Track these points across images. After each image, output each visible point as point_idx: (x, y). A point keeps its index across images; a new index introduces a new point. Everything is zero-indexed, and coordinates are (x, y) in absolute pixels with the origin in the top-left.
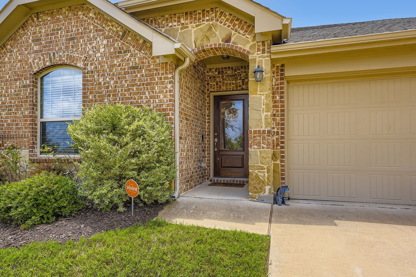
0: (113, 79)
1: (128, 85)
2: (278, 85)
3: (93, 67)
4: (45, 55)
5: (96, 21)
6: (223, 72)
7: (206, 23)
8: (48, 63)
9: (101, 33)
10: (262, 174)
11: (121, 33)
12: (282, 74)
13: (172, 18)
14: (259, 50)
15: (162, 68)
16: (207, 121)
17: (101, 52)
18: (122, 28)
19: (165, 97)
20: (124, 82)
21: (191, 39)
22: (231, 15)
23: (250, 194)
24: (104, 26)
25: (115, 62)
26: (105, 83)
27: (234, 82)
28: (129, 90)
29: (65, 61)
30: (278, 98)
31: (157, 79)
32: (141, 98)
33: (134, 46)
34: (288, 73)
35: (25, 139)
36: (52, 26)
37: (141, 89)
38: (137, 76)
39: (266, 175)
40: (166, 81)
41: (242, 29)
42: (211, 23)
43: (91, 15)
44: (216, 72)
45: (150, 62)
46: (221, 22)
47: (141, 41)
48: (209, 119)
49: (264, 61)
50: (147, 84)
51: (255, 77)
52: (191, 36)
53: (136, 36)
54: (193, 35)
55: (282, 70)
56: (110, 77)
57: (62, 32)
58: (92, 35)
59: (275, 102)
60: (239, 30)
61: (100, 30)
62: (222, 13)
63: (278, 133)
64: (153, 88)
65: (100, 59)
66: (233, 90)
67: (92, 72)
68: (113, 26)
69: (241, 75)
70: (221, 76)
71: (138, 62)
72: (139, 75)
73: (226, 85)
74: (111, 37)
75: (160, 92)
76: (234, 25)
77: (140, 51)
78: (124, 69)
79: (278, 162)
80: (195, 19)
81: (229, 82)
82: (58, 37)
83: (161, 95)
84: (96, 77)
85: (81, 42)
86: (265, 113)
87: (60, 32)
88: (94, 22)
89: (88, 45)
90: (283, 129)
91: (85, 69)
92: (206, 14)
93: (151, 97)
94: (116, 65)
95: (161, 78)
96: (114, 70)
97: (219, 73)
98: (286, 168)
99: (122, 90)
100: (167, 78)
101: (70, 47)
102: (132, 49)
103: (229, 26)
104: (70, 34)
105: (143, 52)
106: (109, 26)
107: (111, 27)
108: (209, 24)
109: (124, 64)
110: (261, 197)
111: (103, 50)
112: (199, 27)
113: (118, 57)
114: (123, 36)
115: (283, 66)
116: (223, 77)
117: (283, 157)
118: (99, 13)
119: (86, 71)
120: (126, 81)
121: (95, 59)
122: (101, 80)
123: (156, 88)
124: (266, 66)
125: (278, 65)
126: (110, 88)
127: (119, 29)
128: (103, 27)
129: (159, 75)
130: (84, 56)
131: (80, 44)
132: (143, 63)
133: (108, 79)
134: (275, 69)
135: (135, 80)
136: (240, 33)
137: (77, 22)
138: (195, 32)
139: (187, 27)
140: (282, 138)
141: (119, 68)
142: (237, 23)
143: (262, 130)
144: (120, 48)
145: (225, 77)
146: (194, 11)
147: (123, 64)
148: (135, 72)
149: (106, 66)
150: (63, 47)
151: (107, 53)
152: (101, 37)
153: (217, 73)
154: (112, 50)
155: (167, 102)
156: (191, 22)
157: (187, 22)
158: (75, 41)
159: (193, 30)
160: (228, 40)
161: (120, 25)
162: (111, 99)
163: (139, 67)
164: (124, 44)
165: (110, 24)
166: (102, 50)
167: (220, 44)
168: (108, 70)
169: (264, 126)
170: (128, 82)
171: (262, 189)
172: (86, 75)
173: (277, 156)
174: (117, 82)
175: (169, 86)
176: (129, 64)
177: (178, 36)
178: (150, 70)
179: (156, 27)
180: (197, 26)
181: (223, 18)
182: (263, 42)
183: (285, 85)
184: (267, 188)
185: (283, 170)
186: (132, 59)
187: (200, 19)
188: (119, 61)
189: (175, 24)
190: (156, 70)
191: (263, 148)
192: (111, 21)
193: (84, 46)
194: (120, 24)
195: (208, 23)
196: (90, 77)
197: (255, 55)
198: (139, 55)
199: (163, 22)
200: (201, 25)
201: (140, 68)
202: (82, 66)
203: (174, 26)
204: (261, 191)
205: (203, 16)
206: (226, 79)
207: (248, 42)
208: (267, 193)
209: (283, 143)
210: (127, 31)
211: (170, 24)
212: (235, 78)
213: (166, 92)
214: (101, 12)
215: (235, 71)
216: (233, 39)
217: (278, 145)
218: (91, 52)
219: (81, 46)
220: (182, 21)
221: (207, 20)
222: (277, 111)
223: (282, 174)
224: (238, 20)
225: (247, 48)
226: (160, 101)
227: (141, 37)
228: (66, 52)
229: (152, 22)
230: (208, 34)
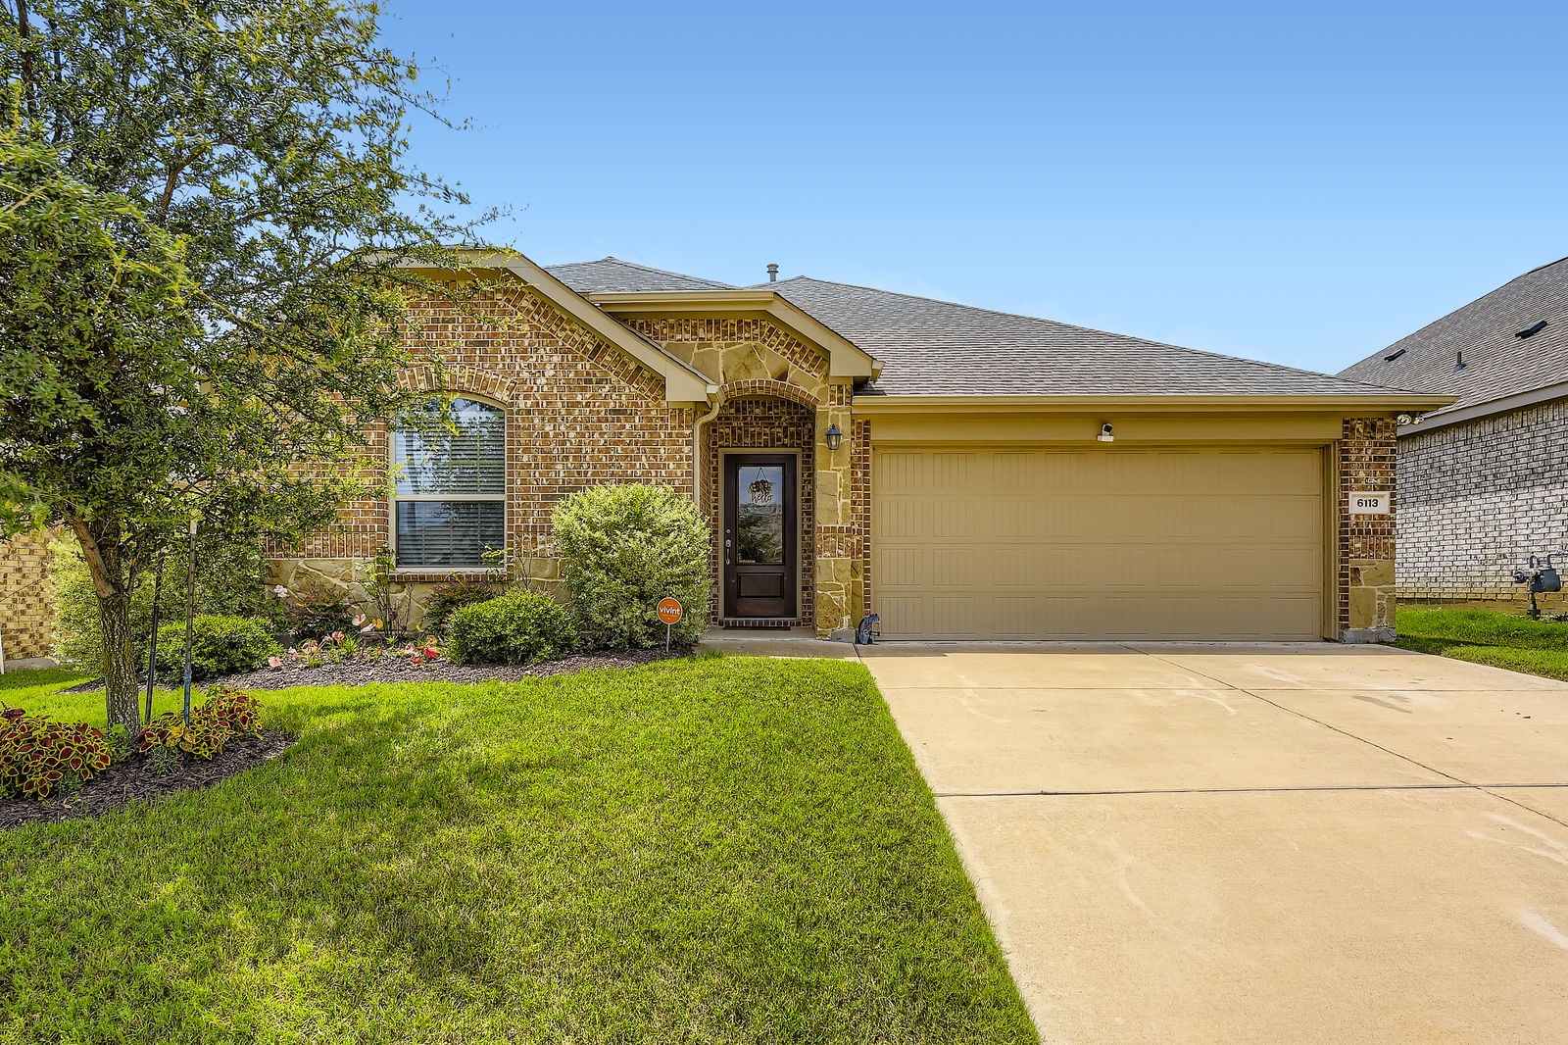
0: (575, 429)
1: (605, 442)
2: (859, 453)
3: (529, 403)
4: (414, 369)
5: (537, 317)
6: (744, 409)
7: (745, 343)
8: (422, 385)
9: (546, 341)
10: (838, 598)
11: (590, 347)
12: (866, 437)
13: (680, 325)
14: (832, 398)
15: (673, 417)
16: (712, 505)
17: (547, 376)
18: (594, 337)
19: (679, 466)
20: (596, 435)
21: (717, 367)
22: (787, 335)
23: (819, 629)
24: (554, 329)
25: (580, 397)
26: (556, 435)
27: (767, 430)
28: (608, 451)
29: (466, 385)
30: (860, 475)
31: (663, 435)
32: (633, 466)
33: (617, 374)
34: (877, 435)
35: (364, 536)
36: (432, 312)
37: (633, 451)
38: (624, 427)
39: (845, 599)
40: (680, 440)
41: (806, 360)
42: (753, 343)
43: (524, 303)
44: (731, 408)
45: (650, 405)
46: (771, 346)
47: (632, 366)
48: (716, 501)
49: (840, 417)
50: (645, 443)
51: (829, 441)
52: (718, 362)
53: (621, 357)
54: (721, 361)
55: (867, 430)
56: (568, 425)
57: (457, 327)
58: (526, 342)
59: (856, 481)
60: (800, 361)
61: (545, 336)
62: (771, 330)
63: (859, 532)
64: (656, 451)
65: (545, 388)
66: (766, 446)
67: (528, 412)
68: (573, 331)
69: (781, 417)
70: (741, 416)
71: (625, 403)
72: (627, 427)
73: (753, 435)
74: (570, 351)
75: (668, 458)
76: (793, 353)
77: (630, 382)
78: (599, 412)
79: (860, 579)
80: (725, 333)
81: (757, 429)
82: (446, 337)
83: (671, 463)
84: (536, 421)
85: (503, 351)
86: (842, 501)
87: (450, 326)
88: (533, 317)
89: (518, 360)
90: (867, 525)
91: (512, 405)
92: (745, 327)
93: (651, 466)
94: (579, 403)
95: (670, 434)
96: (577, 412)
97: (737, 411)
98: (872, 589)
99: (593, 451)
100: (682, 435)
101: (477, 358)
102: (614, 379)
103: (784, 354)
104: (475, 333)
105: (636, 386)
106: (564, 329)
107: (570, 333)
108: (749, 346)
109: (597, 404)
110: (836, 633)
111: (552, 372)
112: (732, 348)
113: (583, 389)
114: (595, 352)
115: (867, 423)
116: (745, 418)
117: (867, 571)
118: (543, 304)
119: (515, 409)
120: (601, 435)
121: (535, 389)
122: (547, 429)
123: (662, 451)
124: (845, 427)
125: (859, 421)
126: (568, 444)
127: (586, 339)
128: (551, 331)
129: (667, 428)
130: (509, 380)
131: (499, 356)
132: (636, 404)
133: (562, 428)
134: (855, 427)
135: (621, 433)
136: (803, 368)
137: (492, 312)
138: (724, 355)
139: (710, 345)
140: (867, 540)
141: (588, 409)
142: (797, 349)
143: (838, 526)
144: (588, 374)
145: (749, 418)
146: (724, 321)
147: (595, 403)
148: (619, 420)
149: (560, 405)
150: (459, 358)
151: (560, 380)
152: (548, 349)
153: (733, 411)
154: (571, 375)
155: (682, 475)
156: (717, 339)
157: (709, 336)
158: (490, 347)
159: (721, 352)
160: (783, 376)
161: (588, 332)
162: (569, 465)
163: (629, 412)
164: (596, 368)
165: (568, 327)
166: (550, 373)
167: (769, 383)
168: (563, 412)
169: (840, 520)
170: (606, 436)
171: (838, 622)
172: (515, 416)
173: (858, 569)
174: (583, 436)
175: (686, 449)
176: (608, 404)
177: (693, 358)
178: (650, 420)
179: (650, 338)
180: (727, 346)
181: (773, 338)
182: (840, 387)
183: (870, 455)
184: (846, 619)
185: (867, 592)
186: (614, 396)
187: (733, 334)
188: (588, 396)
189: (687, 336)
190: (662, 419)
191: (839, 555)
192: (569, 322)
193: (508, 361)
194: (589, 329)
195: (748, 342)
196: (523, 421)
197: (827, 405)
198: (627, 391)
199: (665, 331)
200: (735, 344)
201: (631, 414)
202: (506, 399)
203: (687, 340)
204: (836, 625)
205: (740, 330)
206: (752, 424)
207: (816, 384)
208: (845, 627)
209: (867, 548)
210: (602, 347)
211: (679, 337)
212: (770, 424)
213: (681, 459)
214: (548, 303)
215: (770, 409)
216: (790, 375)
217: (859, 551)
218: (525, 375)
219: (503, 359)
220: (701, 333)
221: (747, 339)
222: (859, 496)
223: (868, 599)
224: (798, 345)
225: (814, 393)
226: (670, 474)
227: (633, 358)
228: (467, 367)
229: (641, 327)
230: (748, 362)
